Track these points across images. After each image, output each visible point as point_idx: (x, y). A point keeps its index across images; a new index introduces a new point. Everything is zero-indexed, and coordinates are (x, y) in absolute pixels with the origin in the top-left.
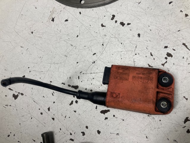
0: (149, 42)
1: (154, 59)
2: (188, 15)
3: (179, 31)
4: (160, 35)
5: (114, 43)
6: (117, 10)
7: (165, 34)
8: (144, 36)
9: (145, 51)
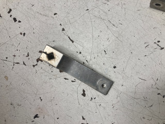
0: (29, 43)
1: (29, 59)
2: (65, 30)
3: (54, 41)
4: (39, 39)
5: (4, 34)
6: (14, 5)
7: (43, 40)
8: (28, 36)
9: (25, 49)
